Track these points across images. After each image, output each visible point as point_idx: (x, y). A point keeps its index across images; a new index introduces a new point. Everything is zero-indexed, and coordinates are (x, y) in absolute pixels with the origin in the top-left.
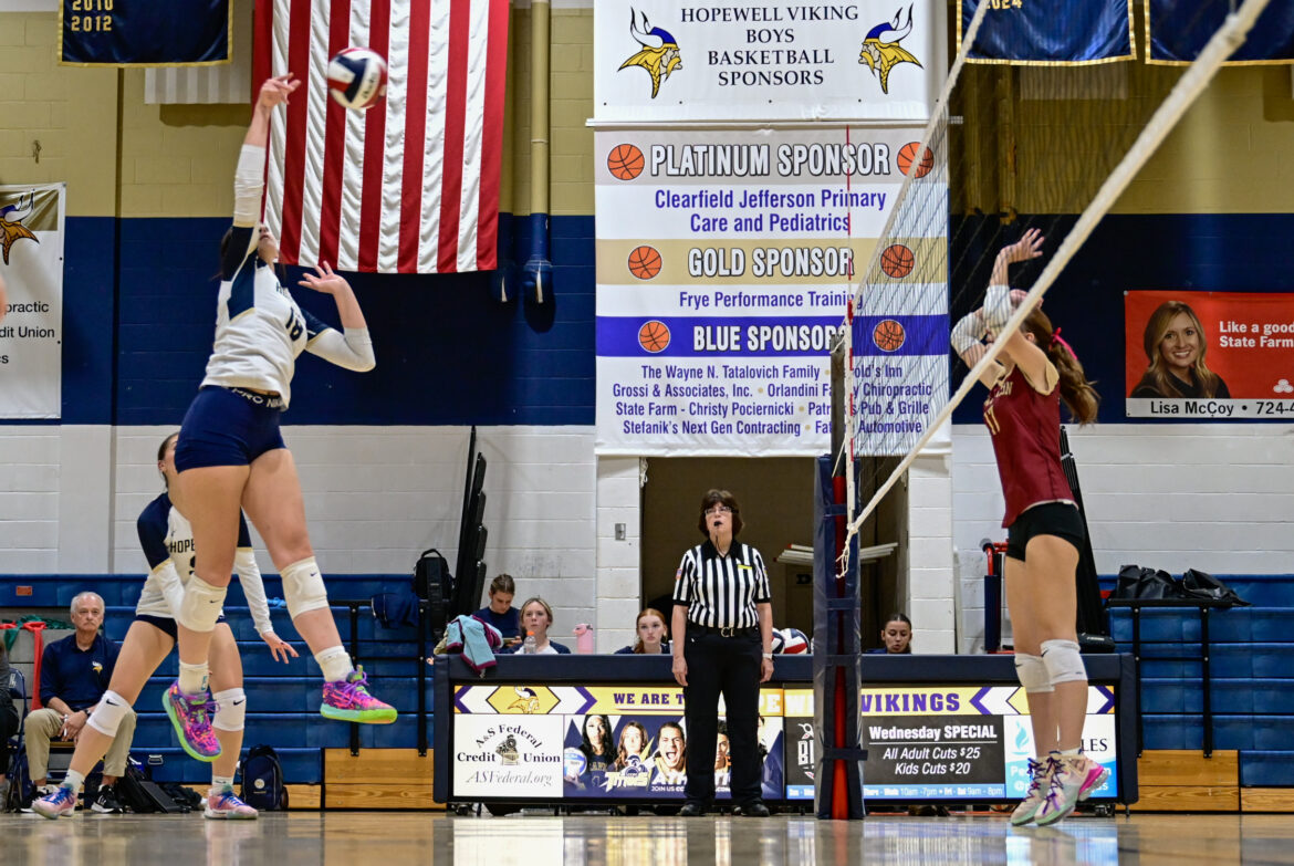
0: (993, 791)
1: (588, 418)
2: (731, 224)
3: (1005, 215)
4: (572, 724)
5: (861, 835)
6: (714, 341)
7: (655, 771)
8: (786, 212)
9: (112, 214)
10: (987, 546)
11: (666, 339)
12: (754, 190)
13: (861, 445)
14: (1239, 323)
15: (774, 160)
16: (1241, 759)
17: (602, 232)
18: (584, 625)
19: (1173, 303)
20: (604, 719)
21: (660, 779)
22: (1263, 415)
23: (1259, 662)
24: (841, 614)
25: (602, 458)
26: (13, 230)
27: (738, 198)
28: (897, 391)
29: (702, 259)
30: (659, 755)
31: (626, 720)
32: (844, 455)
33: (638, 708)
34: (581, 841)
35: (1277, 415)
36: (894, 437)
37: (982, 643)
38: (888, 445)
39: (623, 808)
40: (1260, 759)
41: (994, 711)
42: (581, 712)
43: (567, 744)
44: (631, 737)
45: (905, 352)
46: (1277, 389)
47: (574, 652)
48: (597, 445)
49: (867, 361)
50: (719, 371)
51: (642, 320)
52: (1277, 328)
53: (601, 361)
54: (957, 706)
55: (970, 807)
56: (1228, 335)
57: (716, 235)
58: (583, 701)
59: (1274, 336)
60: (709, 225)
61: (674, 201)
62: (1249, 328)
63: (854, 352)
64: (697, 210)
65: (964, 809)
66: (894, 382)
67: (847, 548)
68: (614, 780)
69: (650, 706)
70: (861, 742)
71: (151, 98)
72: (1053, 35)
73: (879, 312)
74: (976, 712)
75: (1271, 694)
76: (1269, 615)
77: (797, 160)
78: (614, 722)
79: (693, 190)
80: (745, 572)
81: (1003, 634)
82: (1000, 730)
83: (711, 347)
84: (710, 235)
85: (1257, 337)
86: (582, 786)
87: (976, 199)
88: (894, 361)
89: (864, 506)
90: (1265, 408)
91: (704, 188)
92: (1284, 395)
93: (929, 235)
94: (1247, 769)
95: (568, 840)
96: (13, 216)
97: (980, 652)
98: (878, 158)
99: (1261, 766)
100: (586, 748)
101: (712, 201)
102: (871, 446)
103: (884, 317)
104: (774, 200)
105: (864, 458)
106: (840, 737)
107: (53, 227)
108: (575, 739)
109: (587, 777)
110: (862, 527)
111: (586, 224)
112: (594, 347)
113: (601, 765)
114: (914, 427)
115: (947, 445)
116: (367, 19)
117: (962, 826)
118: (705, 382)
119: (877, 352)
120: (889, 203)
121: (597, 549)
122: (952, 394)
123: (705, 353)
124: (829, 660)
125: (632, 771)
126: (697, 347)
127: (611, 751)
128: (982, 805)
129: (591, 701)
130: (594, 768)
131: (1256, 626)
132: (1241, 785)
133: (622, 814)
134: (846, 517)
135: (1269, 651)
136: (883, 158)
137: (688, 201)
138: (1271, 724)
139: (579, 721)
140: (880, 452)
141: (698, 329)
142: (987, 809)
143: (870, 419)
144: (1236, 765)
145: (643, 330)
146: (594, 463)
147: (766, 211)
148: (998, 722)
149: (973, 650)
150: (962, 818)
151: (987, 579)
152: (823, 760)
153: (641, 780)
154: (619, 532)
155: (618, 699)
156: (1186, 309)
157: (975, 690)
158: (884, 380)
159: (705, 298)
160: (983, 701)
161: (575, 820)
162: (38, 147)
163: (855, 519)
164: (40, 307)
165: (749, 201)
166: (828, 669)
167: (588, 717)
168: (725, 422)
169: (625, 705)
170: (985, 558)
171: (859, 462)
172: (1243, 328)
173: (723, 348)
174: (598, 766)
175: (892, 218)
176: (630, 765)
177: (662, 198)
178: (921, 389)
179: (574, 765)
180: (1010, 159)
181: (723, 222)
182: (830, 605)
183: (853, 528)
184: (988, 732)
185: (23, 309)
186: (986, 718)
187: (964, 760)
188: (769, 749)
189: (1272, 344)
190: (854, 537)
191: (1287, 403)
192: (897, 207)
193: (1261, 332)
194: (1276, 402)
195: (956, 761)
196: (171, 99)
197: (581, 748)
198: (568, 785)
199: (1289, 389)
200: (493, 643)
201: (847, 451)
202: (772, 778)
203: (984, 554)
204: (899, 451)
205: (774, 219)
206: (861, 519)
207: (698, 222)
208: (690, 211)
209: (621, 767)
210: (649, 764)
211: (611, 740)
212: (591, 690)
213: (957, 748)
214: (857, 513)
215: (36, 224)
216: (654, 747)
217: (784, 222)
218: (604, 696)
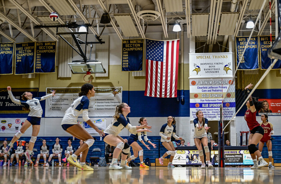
0: (242, 164)
1: (189, 116)
2: (207, 91)
3: (243, 89)
4: (187, 155)
5: (224, 169)
6: (205, 106)
7: (198, 161)
8: (214, 89)
9: (128, 90)
10: (241, 132)
11: (199, 106)
12: (210, 86)
13: (224, 119)
14: (273, 103)
15: (213, 83)
16: (274, 160)
17: (191, 92)
18: (189, 142)
19: (265, 100)
20: (191, 154)
21: (198, 162)
22: (276, 115)
23: (276, 147)
24: (222, 141)
25: (191, 121)
26: (116, 93)
27: (208, 87)
28: (229, 112)
29: (203, 95)
30: (198, 159)
31: (194, 155)
32: (222, 121)
33: (196, 153)
34: (188, 170)
35: (278, 115)
36: (228, 118)
37: (240, 144)
39: (194, 166)
40: (276, 159)
41: (242, 153)
42: (188, 154)
43: (187, 158)
44: (195, 157)
45: (230, 107)
46: (278, 111)
47: (187, 146)
48: (190, 119)
49: (225, 108)
50: (206, 110)
51: (196, 103)
52: (278, 104)
53: (191, 109)
54: (237, 153)
55: (239, 166)
56: (272, 104)
57: (205, 92)
58: (189, 152)
59: (278, 105)
60: (204, 91)
61: (200, 88)
62: (275, 104)
63: (223, 107)
64: (203, 89)
65: (238, 166)
66: (229, 111)
67: (222, 133)
68: (193, 162)
69: (197, 153)
70: (224, 157)
71: (133, 76)
72: (249, 66)
73: (226, 102)
74: (239, 153)
75: (278, 151)
76: (277, 141)
77: (216, 82)
78: (193, 155)
79: (202, 86)
80: (209, 136)
81: (243, 143)
82: (242, 156)
83: (205, 107)
84: (204, 92)
85: (276, 105)
86: (188, 163)
87: (239, 87)
88: (228, 108)
89: (225, 127)
90: (277, 114)
91: (204, 86)
92: (279, 112)
93: (233, 92)
94: (275, 161)
95: (187, 170)
96: (116, 91)
97: (240, 146)
98: (226, 82)
99: (276, 160)
100: (189, 158)
101: (205, 88)
102: (226, 119)
103: (227, 102)
104: (213, 88)
105: (225, 121)
106: (222, 157)
107: (121, 92)
108: (188, 157)
109: (189, 162)
110: (224, 130)
111: (188, 91)
112: (189, 107)
113: (191, 160)
114: (231, 117)
115: (235, 119)
116: (160, 65)
117: (238, 168)
118: (204, 111)
119: (226, 107)
120: (228, 88)
121: (190, 133)
122: (236, 113)
123: (204, 107)
124: (220, 147)
125: (195, 161)
126: (203, 107)
127: (192, 159)
128: (240, 165)
129: (190, 152)
130: (190, 161)
131: (276, 142)
132: (274, 163)
133: (194, 167)
134: (222, 128)
135: (277, 145)
136: (227, 82)
137: (202, 88)
138: (278, 155)
139: (188, 155)
140: (227, 120)
141: (203, 104)
142: (241, 166)
143: (225, 116)
144: (273, 160)
145: (196, 105)
146: (190, 122)
147: (212, 89)
148: (242, 155)
149: (239, 145)
150: (237, 167)
151: (241, 136)
152: (220, 160)
153: (196, 162)
154: (193, 130)
155: (193, 152)
156: (266, 101)
157: (239, 151)
158: (227, 111)
159: (204, 100)
160: (240, 152)
161: (188, 167)
162: (119, 82)
163: (223, 129)
164: (119, 102)
165: (209, 88)
166: (220, 148)
168: (207, 116)
169: (194, 153)
170: (240, 134)
171: (224, 121)
172: (274, 104)
173: (206, 107)
174: (191, 161)
175: (228, 90)
176: (195, 160)
177: (198, 88)
178: (232, 112)
179: (187, 160)
180: (243, 82)
181: (206, 91)
182: (220, 140)
183: (223, 130)
184: (241, 156)
185: (117, 102)
186: (241, 154)
187: (238, 160)
188: (212, 158)
189: (277, 106)
190: (223, 131)
191: (280, 113)
192: (228, 89)
193: (276, 104)
194: (278, 113)
195: (237, 160)
196: (135, 76)
197: (188, 158)
198: (187, 163)
199: (280, 111)
200: (177, 145)
201: (222, 120)
202: (213, 162)
203: (240, 133)
204: (229, 120)
205: (213, 90)
206: (224, 129)
207: (203, 91)
208: (202, 89)
209: (193, 161)
210: (197, 160)
211: (192, 158)
212: (189, 151)
213: (237, 158)
214: (224, 128)
215: (119, 92)
216: (198, 158)
217: (214, 90)
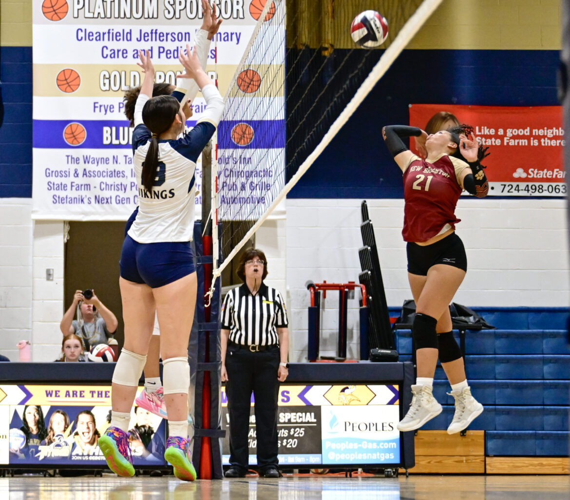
0: (313, 459)
1: (25, 191)
2: (130, 54)
3: (326, 49)
4: (16, 413)
5: (221, 490)
6: (117, 138)
7: (74, 445)
8: (170, 45)
10: (310, 286)
11: (83, 136)
12: (147, 29)
13: (221, 213)
14: (489, 128)
15: (161, 7)
16: (486, 437)
17: (37, 59)
18: (24, 341)
19: (443, 113)
20: (39, 408)
21: (78, 451)
22: (505, 194)
23: (499, 368)
24: (207, 333)
25: (38, 222)
27: (136, 35)
28: (249, 174)
29: (109, 78)
30: (77, 434)
31: (54, 409)
32: (211, 221)
33: (63, 400)
34: (21, 494)
35: (515, 193)
36: (248, 207)
37: (306, 355)
38: (243, 213)
39: (51, 472)
40: (501, 436)
41: (314, 403)
42: (22, 403)
43: (12, 426)
44: (57, 421)
45: (256, 145)
46: (516, 175)
48: (33, 212)
49: (228, 152)
50: (121, 159)
51: (67, 122)
52: (516, 132)
53: (37, 153)
54: (288, 399)
55: (296, 471)
56: (482, 136)
57: (120, 61)
58: (24, 395)
59: (514, 137)
60: (114, 54)
61: (89, 36)
62: (497, 131)
63: (219, 146)
64: (106, 43)
65: (291, 472)
66: (249, 168)
67: (213, 288)
68: (46, 452)
69: (71, 399)
70: (221, 424)
73: (238, 118)
74: (301, 403)
75: (508, 391)
76: (508, 336)
77: (178, 8)
78: (45, 413)
79: (103, 29)
81: (320, 348)
82: (318, 416)
83: (115, 142)
84: (115, 61)
85: (502, 138)
86: (22, 456)
87: (305, 37)
88: (248, 153)
89: (226, 256)
90: (507, 189)
91: (111, 27)
92: (520, 180)
93: (274, 63)
94: (490, 444)
95: (12, 493)
97: (305, 361)
98: (235, 7)
99: (499, 442)
100: (26, 429)
101: (117, 36)
102: (230, 214)
103: (241, 121)
104: (161, 36)
105: (225, 223)
106: (206, 421)
108: (18, 423)
109: (26, 450)
110: (223, 273)
111: (27, 52)
112: (31, 142)
113: (36, 441)
114: (261, 200)
115: (284, 213)
117: (291, 483)
118: (111, 167)
119: (236, 147)
120: (245, 40)
121: (33, 286)
123: (111, 146)
124: (199, 366)
125: (58, 445)
126: (106, 142)
127: (43, 431)
128: (304, 469)
129: (29, 395)
130: (31, 443)
131: (498, 343)
132: (486, 455)
133: (51, 476)
134: (212, 265)
135: (508, 361)
136: (240, 7)
137: (100, 37)
138: (508, 412)
139: (20, 410)
140: (238, 218)
141: (106, 129)
142: (308, 472)
143: (231, 194)
144: (483, 441)
145: (66, 129)
146: (31, 225)
147: (156, 45)
148: (317, 411)
149: (299, 359)
150: (290, 478)
151: (310, 309)
152: (194, 437)
153: (64, 452)
154: (49, 275)
155: (48, 394)
156: (453, 118)
157: (302, 388)
158: (241, 167)
159: (112, 107)
160: (307, 396)
161: (18, 480)
163: (218, 266)
165: (143, 37)
166: (198, 372)
167: (26, 407)
168: (125, 196)
169: (53, 398)
170: (308, 295)
171: (222, 225)
172: (492, 132)
173: (124, 143)
174: (34, 442)
175: (247, 52)
176: (57, 442)
177: (81, 34)
178: (267, 173)
179: (17, 440)
180: (330, 9)
181: (125, 52)
182: (200, 327)
183: (217, 272)
184: (310, 418)
186: (309, 408)
187: (293, 437)
188: (155, 430)
189: (512, 143)
190: (218, 279)
191: (523, 185)
192: (251, 43)
193: (505, 135)
194: (515, 184)
195: (287, 438)
197: (22, 429)
198: (12, 455)
199: (524, 175)
201: (213, 218)
202: (157, 450)
203: (308, 292)
204: (252, 218)
205: (161, 50)
206: (223, 266)
207: (106, 52)
208: (101, 44)
209: (50, 442)
210: (71, 440)
211: (43, 424)
212: (29, 387)
213: (289, 429)
214: (220, 262)
216: (74, 428)
217: (168, 52)
218: (38, 391)
